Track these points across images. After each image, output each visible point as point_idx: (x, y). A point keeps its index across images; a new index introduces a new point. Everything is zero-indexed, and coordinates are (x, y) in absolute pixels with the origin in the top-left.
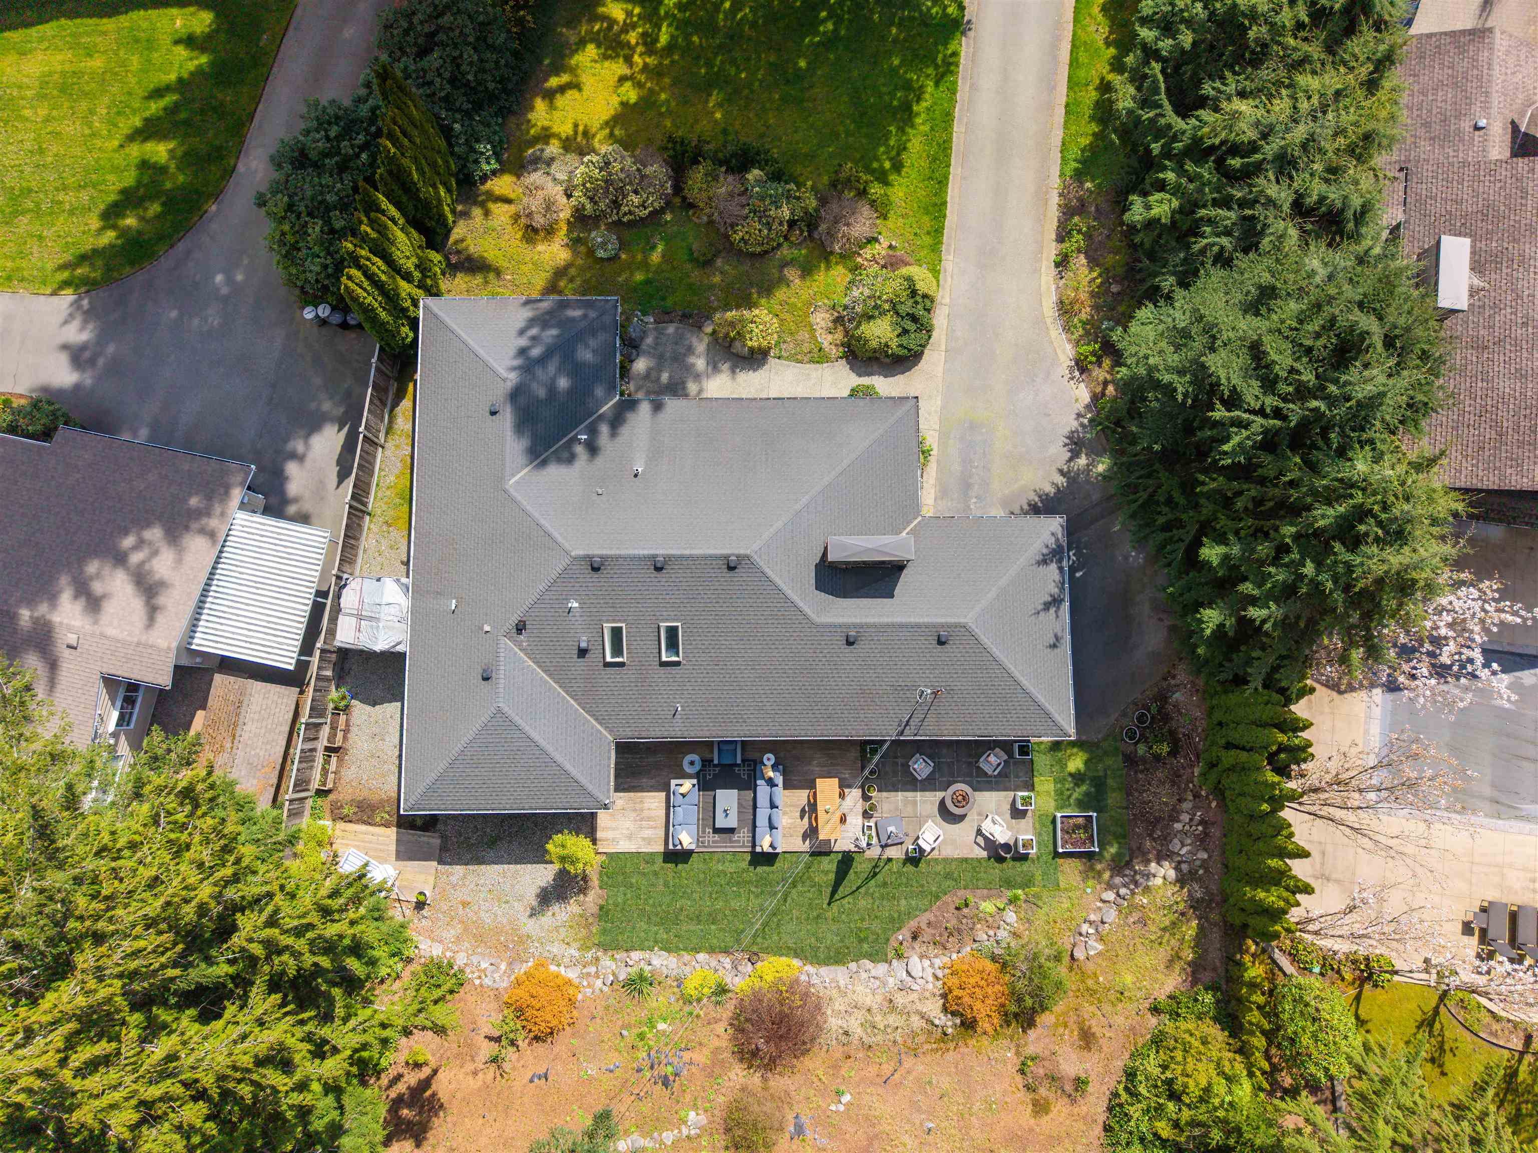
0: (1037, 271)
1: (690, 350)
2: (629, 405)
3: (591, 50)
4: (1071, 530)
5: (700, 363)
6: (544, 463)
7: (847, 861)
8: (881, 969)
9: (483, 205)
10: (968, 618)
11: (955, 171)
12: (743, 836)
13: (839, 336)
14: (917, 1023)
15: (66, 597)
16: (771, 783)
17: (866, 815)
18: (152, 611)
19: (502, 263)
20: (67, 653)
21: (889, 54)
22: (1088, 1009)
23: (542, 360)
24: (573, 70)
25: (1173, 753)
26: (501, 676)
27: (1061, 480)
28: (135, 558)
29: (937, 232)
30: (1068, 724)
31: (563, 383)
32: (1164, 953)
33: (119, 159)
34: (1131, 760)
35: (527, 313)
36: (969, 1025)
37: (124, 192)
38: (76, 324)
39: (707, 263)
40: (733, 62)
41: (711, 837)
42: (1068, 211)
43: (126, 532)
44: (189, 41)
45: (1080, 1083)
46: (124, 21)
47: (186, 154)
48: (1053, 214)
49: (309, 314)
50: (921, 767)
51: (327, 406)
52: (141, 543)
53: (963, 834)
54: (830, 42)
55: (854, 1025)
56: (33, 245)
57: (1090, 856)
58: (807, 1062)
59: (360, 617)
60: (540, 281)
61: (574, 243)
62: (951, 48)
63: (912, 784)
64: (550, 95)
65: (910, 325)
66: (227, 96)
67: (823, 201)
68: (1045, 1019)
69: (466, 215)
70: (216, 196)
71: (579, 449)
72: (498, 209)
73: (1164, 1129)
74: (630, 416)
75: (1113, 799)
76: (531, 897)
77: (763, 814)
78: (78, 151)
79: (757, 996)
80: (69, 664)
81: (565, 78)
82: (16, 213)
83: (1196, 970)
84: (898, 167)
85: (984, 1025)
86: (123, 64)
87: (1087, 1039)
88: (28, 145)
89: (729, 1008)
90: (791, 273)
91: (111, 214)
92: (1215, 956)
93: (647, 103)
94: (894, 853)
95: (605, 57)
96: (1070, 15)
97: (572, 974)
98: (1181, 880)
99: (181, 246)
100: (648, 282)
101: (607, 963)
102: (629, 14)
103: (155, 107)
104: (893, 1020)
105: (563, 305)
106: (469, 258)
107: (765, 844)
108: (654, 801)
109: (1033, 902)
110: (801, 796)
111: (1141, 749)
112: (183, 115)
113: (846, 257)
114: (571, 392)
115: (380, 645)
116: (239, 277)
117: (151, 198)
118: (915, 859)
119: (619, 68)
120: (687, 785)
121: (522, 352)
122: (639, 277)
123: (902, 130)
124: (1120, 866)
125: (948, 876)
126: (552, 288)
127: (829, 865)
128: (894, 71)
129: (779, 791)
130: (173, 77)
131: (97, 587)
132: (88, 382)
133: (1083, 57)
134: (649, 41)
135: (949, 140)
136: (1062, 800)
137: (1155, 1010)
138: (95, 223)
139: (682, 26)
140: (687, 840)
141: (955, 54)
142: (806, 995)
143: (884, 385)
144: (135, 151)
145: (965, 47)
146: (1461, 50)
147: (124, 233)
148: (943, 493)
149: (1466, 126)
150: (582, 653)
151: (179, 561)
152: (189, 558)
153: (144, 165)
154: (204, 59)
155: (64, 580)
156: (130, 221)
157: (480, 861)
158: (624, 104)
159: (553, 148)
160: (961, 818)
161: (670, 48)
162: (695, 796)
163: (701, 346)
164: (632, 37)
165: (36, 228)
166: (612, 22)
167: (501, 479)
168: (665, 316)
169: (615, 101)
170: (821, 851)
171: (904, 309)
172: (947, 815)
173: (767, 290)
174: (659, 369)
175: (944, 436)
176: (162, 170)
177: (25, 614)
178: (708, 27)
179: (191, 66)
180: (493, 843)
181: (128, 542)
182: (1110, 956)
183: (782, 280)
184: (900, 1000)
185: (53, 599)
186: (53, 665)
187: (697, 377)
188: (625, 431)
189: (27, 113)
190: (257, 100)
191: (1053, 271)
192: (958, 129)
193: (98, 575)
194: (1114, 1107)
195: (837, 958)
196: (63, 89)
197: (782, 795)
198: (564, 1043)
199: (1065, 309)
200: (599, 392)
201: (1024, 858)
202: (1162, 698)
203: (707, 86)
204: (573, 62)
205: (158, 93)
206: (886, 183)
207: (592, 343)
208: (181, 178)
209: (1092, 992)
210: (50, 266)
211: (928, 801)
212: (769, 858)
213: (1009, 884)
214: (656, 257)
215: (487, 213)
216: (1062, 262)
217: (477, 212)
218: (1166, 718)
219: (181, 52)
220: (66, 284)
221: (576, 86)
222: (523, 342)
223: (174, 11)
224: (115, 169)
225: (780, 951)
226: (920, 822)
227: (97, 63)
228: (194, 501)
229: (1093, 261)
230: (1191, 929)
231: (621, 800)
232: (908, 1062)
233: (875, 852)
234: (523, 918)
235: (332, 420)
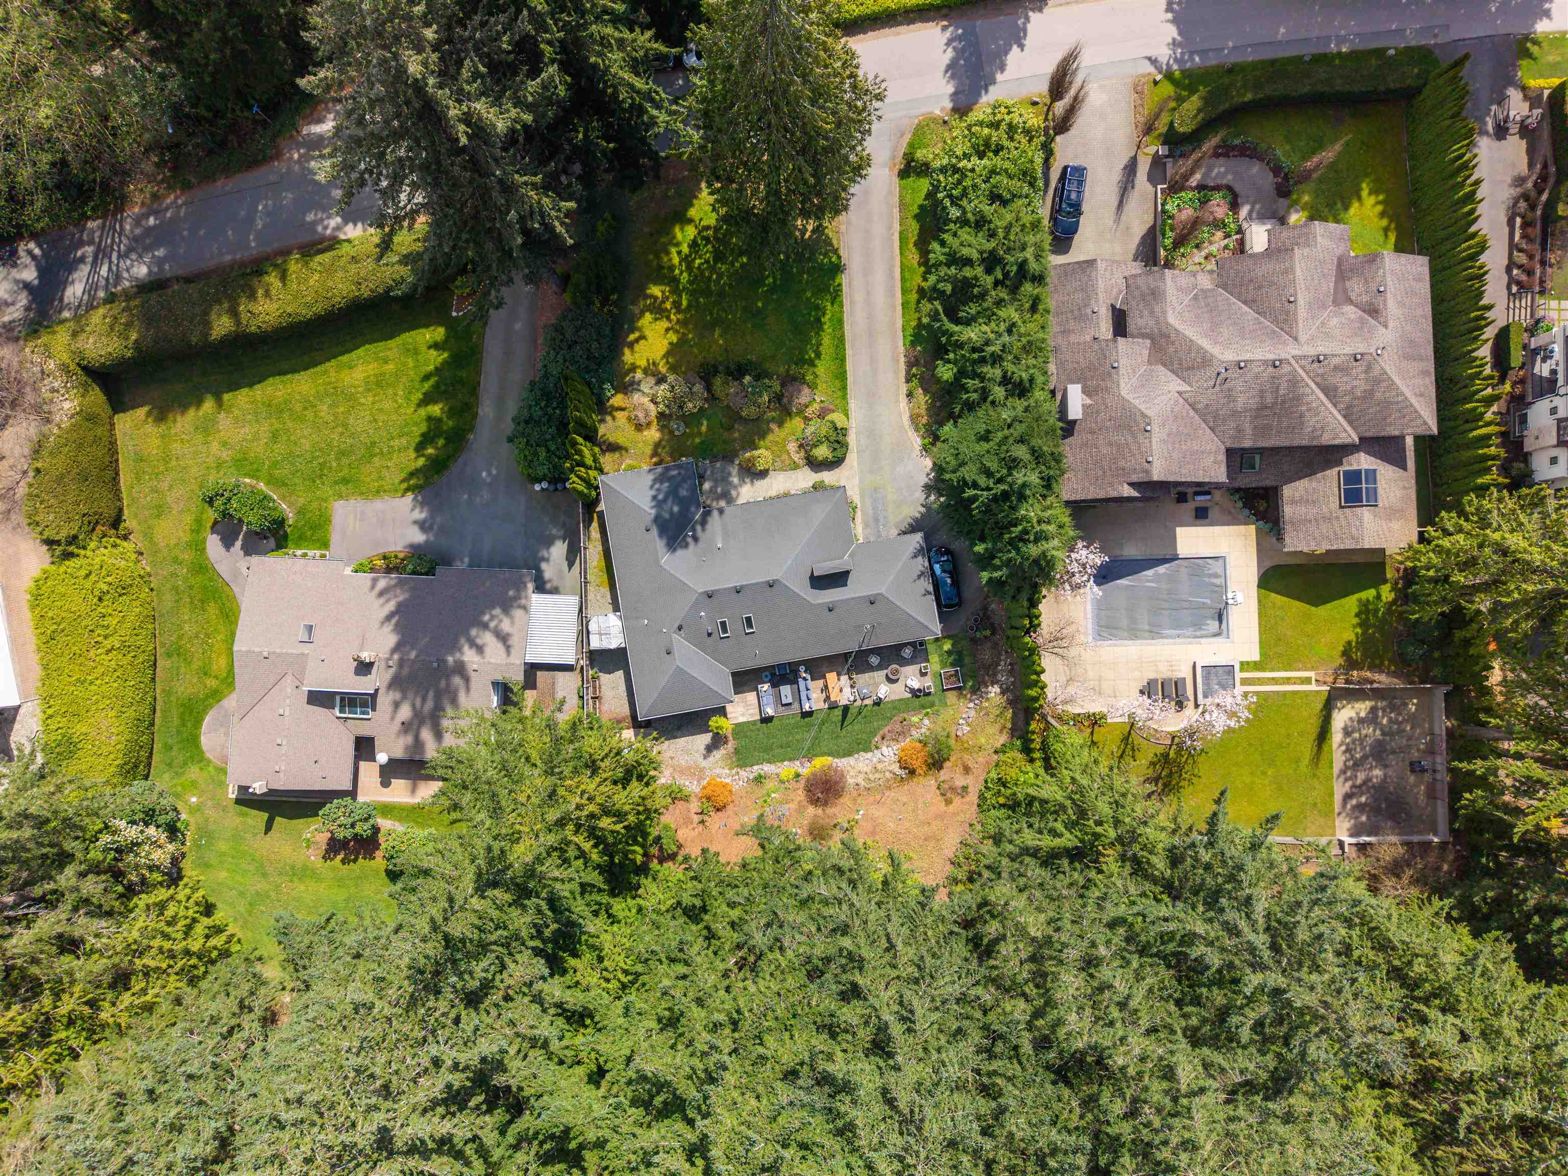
0: (897, 401)
1: (729, 474)
2: (707, 513)
3: (648, 317)
4: (926, 538)
5: (735, 480)
6: (675, 550)
7: (846, 709)
8: (869, 755)
9: (610, 414)
10: (883, 590)
11: (849, 352)
12: (796, 705)
13: (802, 454)
14: (888, 775)
15: (466, 648)
16: (805, 679)
17: (852, 687)
18: (508, 648)
19: (627, 444)
20: (473, 674)
21: (804, 291)
22: (966, 757)
23: (665, 500)
24: (639, 329)
25: (993, 634)
26: (675, 650)
27: (923, 510)
28: (492, 625)
29: (844, 388)
30: (937, 628)
31: (676, 509)
32: (998, 726)
33: (415, 417)
34: (974, 641)
35: (651, 477)
36: (912, 772)
37: (423, 435)
38: (417, 511)
39: (730, 428)
40: (724, 310)
41: (781, 709)
42: (910, 365)
43: (483, 613)
44: (436, 346)
45: (965, 788)
46: (399, 340)
47: (451, 409)
48: (902, 367)
49: (537, 487)
50: (874, 660)
51: (554, 531)
52: (493, 617)
53: (899, 687)
54: (773, 289)
55: (860, 780)
56: (384, 472)
57: (959, 688)
58: (842, 800)
59: (600, 634)
60: (648, 450)
61: (662, 428)
62: (837, 281)
63: (872, 669)
64: (631, 345)
65: (836, 445)
66: (463, 374)
67: (783, 385)
68: (947, 764)
69: (602, 421)
70: (472, 429)
71: (689, 540)
72: (619, 415)
73: (1002, 800)
74: (709, 519)
75: (967, 660)
76: (702, 749)
77: (803, 694)
78: (394, 417)
79: (814, 774)
80: (474, 678)
81: (637, 334)
82: (372, 456)
83: (1013, 732)
84: (818, 355)
85: (919, 771)
86: (405, 364)
87: (967, 770)
88: (368, 418)
89: (802, 783)
90: (773, 426)
91: (420, 448)
92: (1021, 723)
93: (683, 341)
94: (868, 702)
95: (656, 319)
96: (897, 251)
97: (728, 781)
98: (1003, 693)
99: (460, 460)
100: (702, 442)
101: (743, 773)
102: (663, 292)
103: (427, 386)
104: (877, 776)
105: (667, 469)
106: (610, 444)
107: (806, 707)
108: (751, 697)
109: (936, 713)
110: (820, 683)
111: (978, 635)
112: (443, 388)
113: (800, 412)
114: (680, 512)
115: (613, 645)
116: (494, 472)
117: (439, 436)
118: (878, 703)
119: (665, 324)
120: (766, 687)
121: (654, 498)
122: (697, 440)
123: (817, 333)
124: (975, 691)
125: (895, 708)
126: (655, 454)
127: (838, 712)
128: (808, 299)
129: (809, 682)
130: (432, 367)
131: (479, 641)
132: (432, 538)
133: (907, 275)
134: (677, 305)
135: (843, 335)
136: (943, 665)
137: (996, 752)
138: (413, 455)
139: (693, 293)
140: (770, 711)
141: (840, 285)
142: (836, 771)
143: (827, 477)
144: (423, 412)
145: (844, 279)
146: (1084, 271)
147: (429, 457)
148: (866, 525)
149: (1089, 311)
150: (709, 635)
151: (512, 623)
152: (517, 620)
153: (429, 419)
154: (446, 355)
155: (463, 640)
156: (430, 451)
157: (675, 737)
158: (671, 344)
159: (639, 375)
160: (897, 681)
161: (689, 306)
162: (771, 691)
163: (734, 471)
164: (668, 305)
165: (384, 463)
166: (656, 298)
167: (657, 561)
168: (714, 458)
169: (666, 342)
170: (833, 706)
171: (832, 439)
172: (890, 680)
173: (763, 436)
174: (716, 487)
175: (862, 497)
176: (439, 420)
177: (450, 659)
178: (707, 293)
179: (440, 359)
180: (679, 728)
181: (486, 618)
182: (973, 732)
183: (769, 430)
184: (879, 766)
185: (460, 650)
186: (467, 680)
187: (735, 487)
188: (708, 526)
189: (362, 400)
190: (479, 373)
191: (906, 400)
192: (847, 327)
193: (477, 636)
194: (982, 797)
195: (849, 753)
196: (378, 384)
197: (810, 683)
198: (730, 810)
199: (914, 418)
200: (693, 509)
201: (929, 694)
202: (985, 609)
203: (712, 326)
204: (639, 324)
205: (426, 377)
206: (814, 366)
207: (686, 486)
208: (451, 423)
209: (967, 749)
210: (397, 481)
211: (881, 675)
212: (810, 714)
213: (923, 707)
214: (704, 429)
215: (614, 418)
216: (910, 395)
217: (608, 418)
218: (988, 618)
219: (433, 353)
220: (407, 490)
221: (643, 337)
222: (653, 493)
223: (423, 330)
224: (416, 424)
225: (823, 754)
226: (877, 685)
227: (391, 366)
228: (511, 593)
229: (926, 391)
230: (1009, 714)
231: (737, 698)
232: (887, 793)
233: (859, 703)
234: (700, 759)
235: (559, 538)
